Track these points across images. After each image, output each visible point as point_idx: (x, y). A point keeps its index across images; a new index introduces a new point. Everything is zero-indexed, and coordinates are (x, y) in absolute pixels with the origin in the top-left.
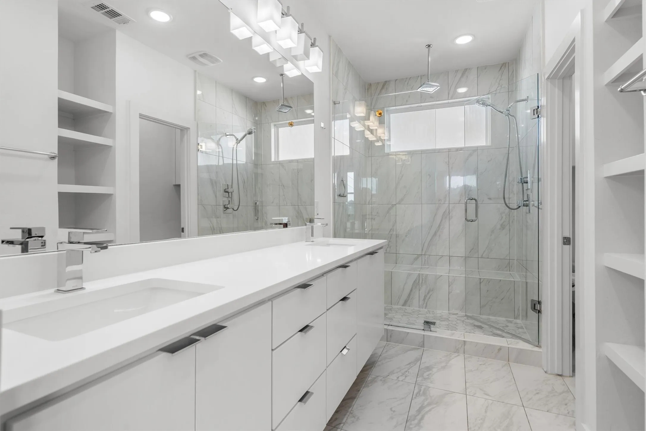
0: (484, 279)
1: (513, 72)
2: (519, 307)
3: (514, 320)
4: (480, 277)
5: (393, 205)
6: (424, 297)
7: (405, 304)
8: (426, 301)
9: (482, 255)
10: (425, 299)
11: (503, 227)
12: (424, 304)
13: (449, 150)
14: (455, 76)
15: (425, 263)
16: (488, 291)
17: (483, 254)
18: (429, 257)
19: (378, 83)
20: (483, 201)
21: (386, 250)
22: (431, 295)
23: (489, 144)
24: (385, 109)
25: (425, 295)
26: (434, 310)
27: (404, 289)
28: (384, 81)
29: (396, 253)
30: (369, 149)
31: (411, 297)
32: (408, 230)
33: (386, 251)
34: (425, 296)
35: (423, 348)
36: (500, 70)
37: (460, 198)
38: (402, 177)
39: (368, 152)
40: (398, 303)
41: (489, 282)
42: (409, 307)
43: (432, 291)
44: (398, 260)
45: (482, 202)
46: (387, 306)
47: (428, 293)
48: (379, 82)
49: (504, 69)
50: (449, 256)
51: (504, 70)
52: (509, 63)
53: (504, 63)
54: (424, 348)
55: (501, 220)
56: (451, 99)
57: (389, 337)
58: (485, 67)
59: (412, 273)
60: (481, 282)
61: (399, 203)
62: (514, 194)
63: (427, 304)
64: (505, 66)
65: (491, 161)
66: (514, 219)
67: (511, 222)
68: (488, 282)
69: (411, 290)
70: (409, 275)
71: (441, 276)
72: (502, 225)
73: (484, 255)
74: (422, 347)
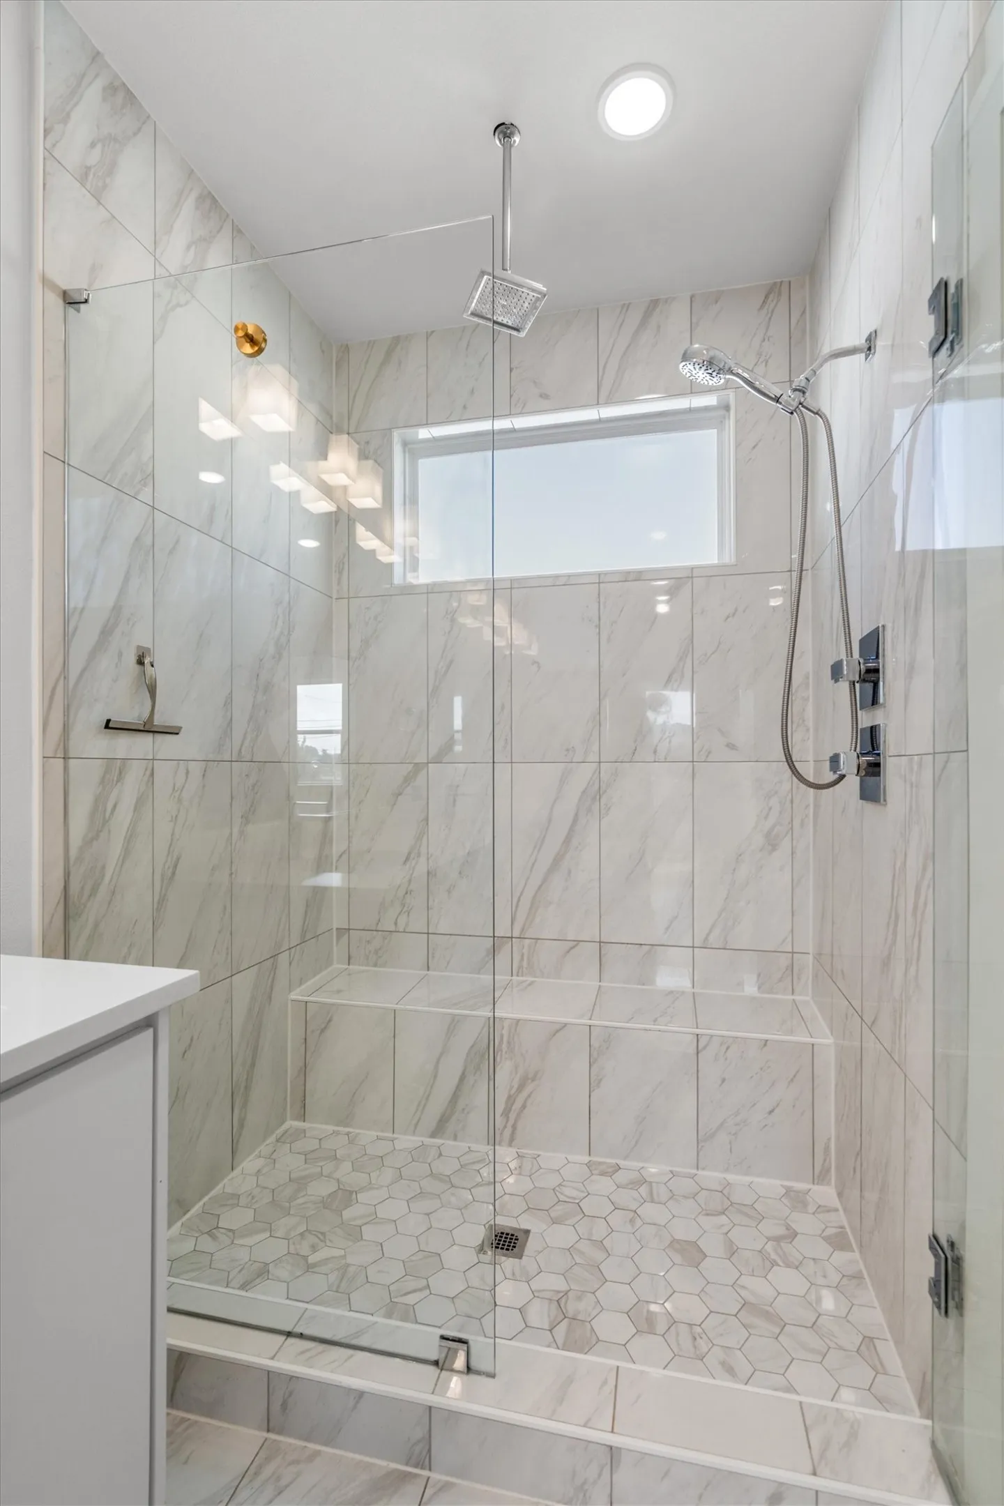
0: (712, 1036)
1: (804, 312)
2: (829, 1139)
3: (811, 1186)
4: (698, 1031)
5: (418, 767)
6: (507, 1102)
7: (439, 1130)
8: (512, 1116)
9: (706, 939)
10: (510, 1110)
11: (772, 843)
12: (505, 1127)
13: (601, 579)
14: (621, 325)
15: (520, 967)
16: (724, 1080)
17: (708, 935)
18: (536, 943)
19: (371, 344)
20: (709, 753)
21: (396, 920)
22: (529, 1096)
23: (729, 558)
24: (396, 436)
25: (509, 1097)
26: (539, 1153)
27: (435, 1077)
28: (391, 336)
29: (428, 933)
30: (340, 573)
31: (461, 1104)
32: (467, 851)
33: (396, 924)
34: (511, 1100)
35: (425, 1473)
36: (762, 307)
37: (635, 741)
38: (448, 667)
39: (339, 583)
40: (415, 1128)
41: (728, 1048)
42: (455, 1139)
43: (533, 1080)
44: (433, 957)
45: (707, 756)
46: (378, 1138)
47: (521, 1088)
48: (374, 342)
49: (775, 302)
50: (600, 942)
51: (776, 306)
52: (790, 282)
53: (775, 283)
54: (430, 1470)
55: (766, 818)
56: (609, 402)
57: (276, 1407)
58: (717, 297)
59: (466, 1016)
60: (700, 1048)
61: (438, 760)
62: (808, 730)
63: (514, 1127)
64: (780, 294)
65: (734, 614)
66: (806, 816)
67: (796, 823)
68: (724, 1048)
69: (462, 1078)
70: (454, 1024)
71: (566, 1025)
72: (768, 835)
73: (711, 938)
74: (423, 1468)
